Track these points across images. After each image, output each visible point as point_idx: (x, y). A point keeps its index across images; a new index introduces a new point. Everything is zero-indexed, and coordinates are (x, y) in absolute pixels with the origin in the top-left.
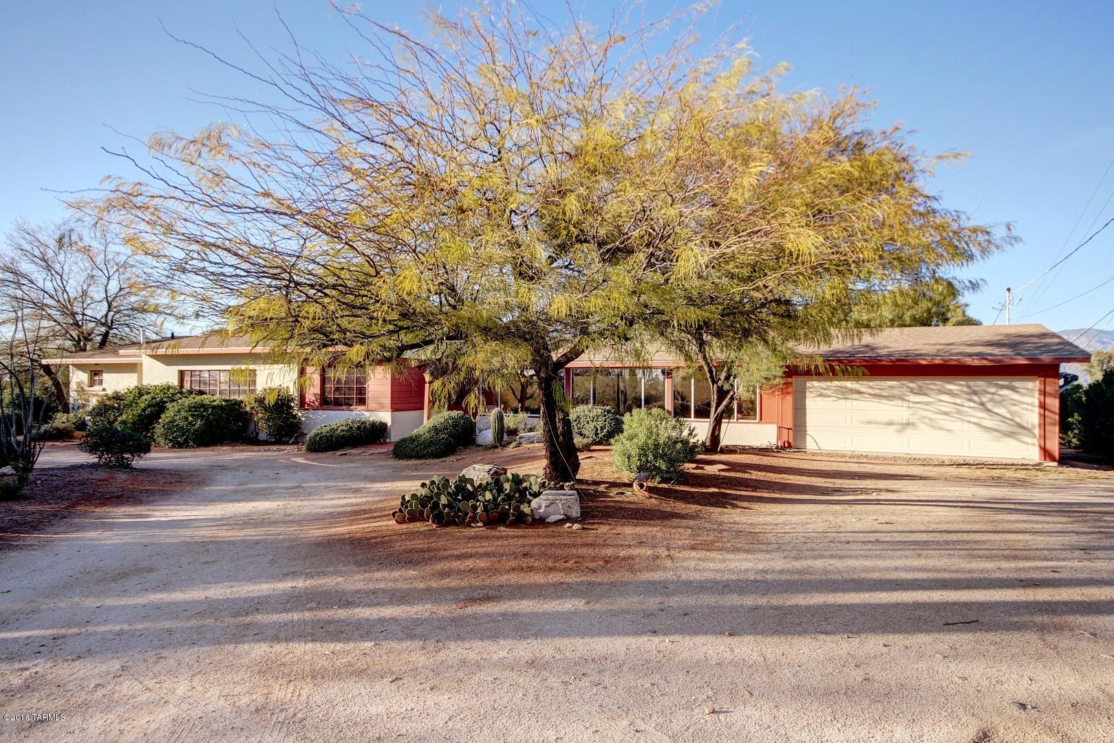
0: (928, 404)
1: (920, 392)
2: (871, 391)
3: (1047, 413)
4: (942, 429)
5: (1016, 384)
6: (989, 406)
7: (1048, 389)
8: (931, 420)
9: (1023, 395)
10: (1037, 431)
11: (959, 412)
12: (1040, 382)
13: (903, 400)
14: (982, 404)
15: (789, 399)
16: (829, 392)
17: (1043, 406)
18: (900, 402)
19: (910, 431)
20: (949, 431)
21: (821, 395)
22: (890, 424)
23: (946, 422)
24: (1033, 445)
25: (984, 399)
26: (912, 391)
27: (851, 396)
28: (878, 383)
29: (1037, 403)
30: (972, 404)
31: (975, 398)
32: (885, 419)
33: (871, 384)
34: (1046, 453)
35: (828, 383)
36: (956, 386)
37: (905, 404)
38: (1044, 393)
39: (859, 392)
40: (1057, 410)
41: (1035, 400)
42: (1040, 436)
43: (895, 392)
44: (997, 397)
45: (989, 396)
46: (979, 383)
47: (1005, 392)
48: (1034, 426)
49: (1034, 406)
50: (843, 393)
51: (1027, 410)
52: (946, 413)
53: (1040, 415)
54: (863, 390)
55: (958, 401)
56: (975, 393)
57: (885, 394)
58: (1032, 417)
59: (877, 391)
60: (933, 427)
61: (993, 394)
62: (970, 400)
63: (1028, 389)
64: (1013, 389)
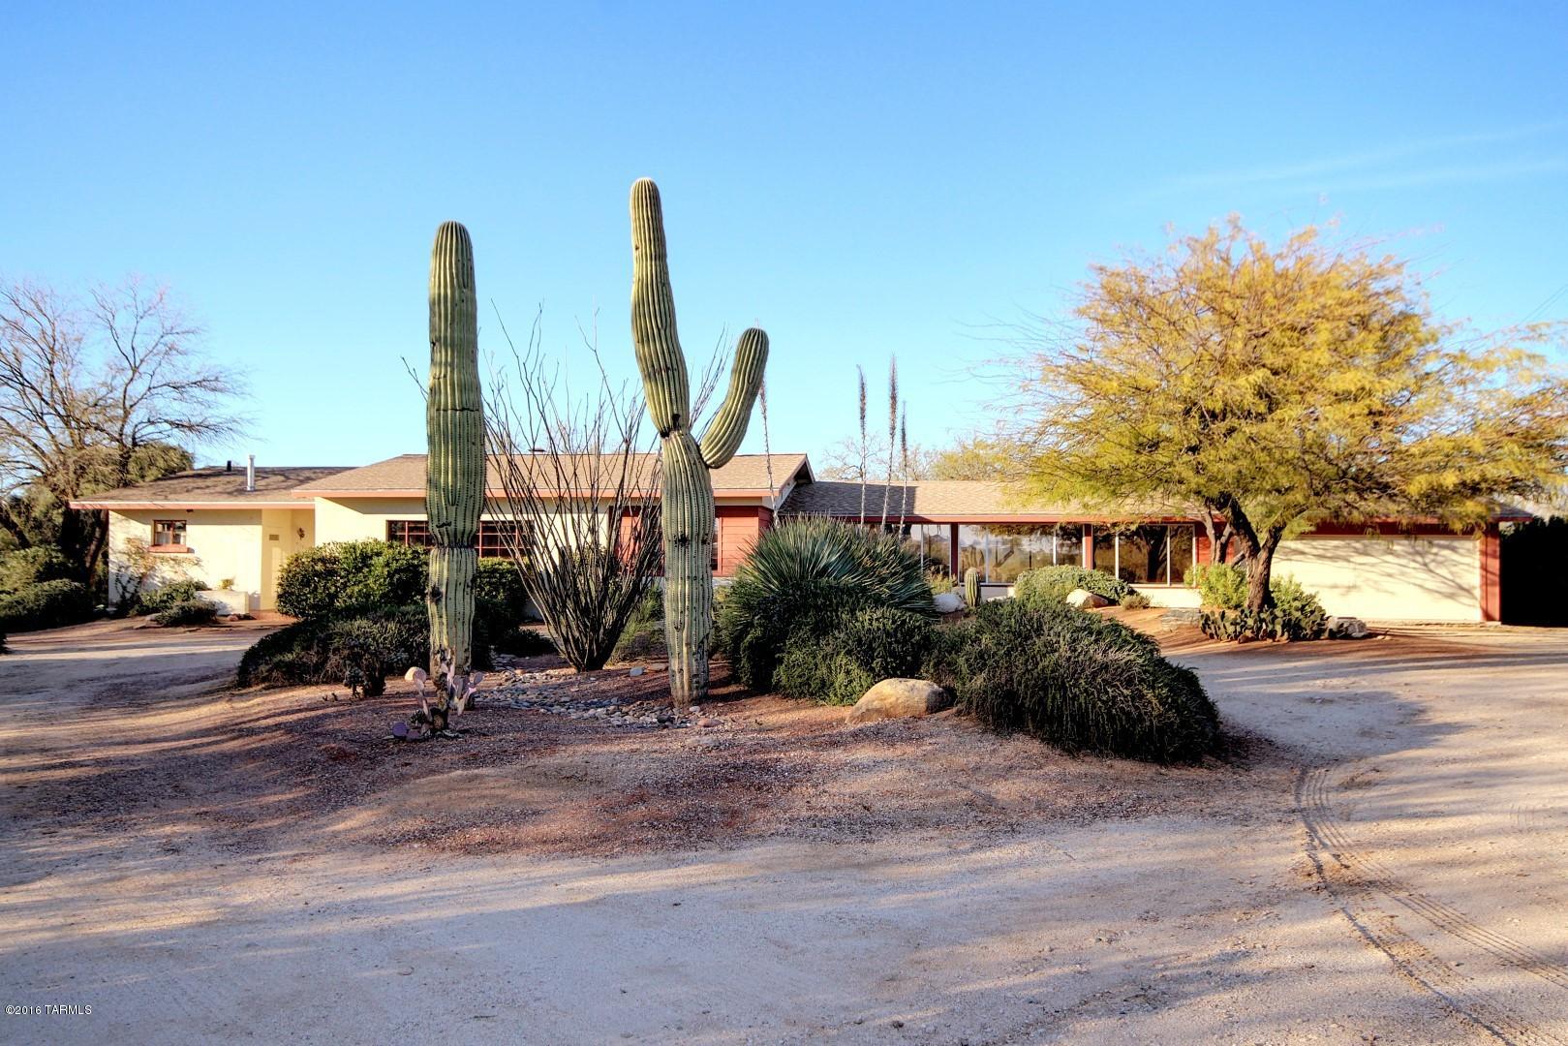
0: (1373, 565)
1: (1365, 553)
2: (1315, 552)
3: (1489, 575)
4: (1386, 591)
5: (1456, 544)
6: (1432, 566)
7: (1490, 550)
8: (1376, 582)
9: (1462, 555)
10: (1478, 593)
11: (1403, 574)
12: (1482, 543)
13: (1349, 561)
14: (1425, 565)
17: (1484, 568)
18: (1345, 564)
19: (1354, 594)
20: (1392, 593)
22: (1335, 587)
23: (1388, 584)
24: (1474, 606)
25: (1427, 561)
26: (1357, 551)
28: (1322, 542)
29: (1477, 564)
30: (1417, 566)
31: (1419, 559)
32: (1330, 582)
33: (1315, 543)
34: (1488, 617)
36: (1401, 545)
37: (1352, 565)
38: (1485, 553)
39: (1302, 553)
40: (1498, 572)
41: (1476, 560)
42: (1482, 598)
43: (1340, 553)
44: (1439, 559)
45: (1432, 557)
46: (1421, 544)
47: (1446, 553)
48: (1474, 588)
49: (1474, 567)
51: (1467, 571)
52: (1390, 575)
53: (1482, 576)
54: (1307, 550)
55: (1403, 561)
56: (1418, 553)
57: (1329, 555)
58: (1473, 578)
59: (1321, 552)
60: (1378, 590)
61: (1435, 554)
62: (1414, 561)
63: (1468, 550)
64: (1454, 549)
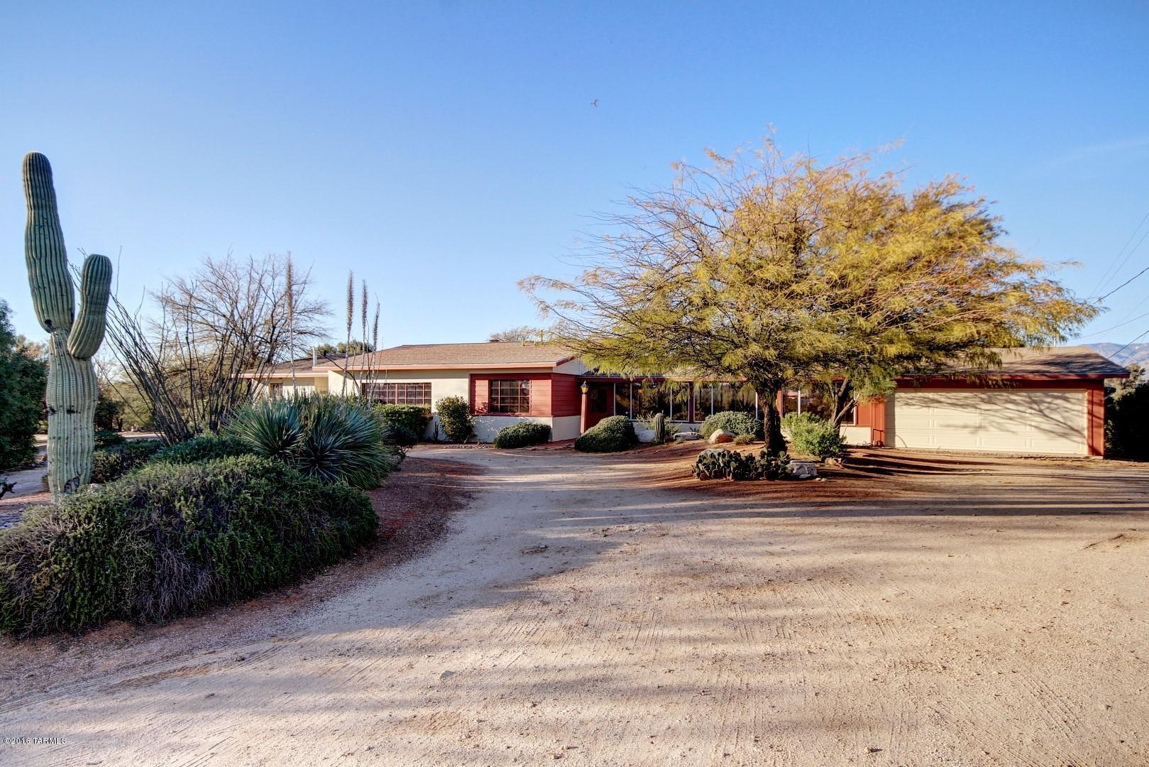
0: (996, 411)
1: (990, 402)
2: (949, 401)
3: (1094, 419)
4: (1008, 431)
5: (1068, 395)
6: (1047, 412)
7: (1095, 400)
8: (999, 423)
9: (1074, 404)
10: (1086, 433)
11: (1022, 418)
12: (1089, 394)
13: (976, 408)
14: (1041, 411)
15: (881, 407)
16: (914, 402)
17: (1091, 413)
18: (973, 410)
19: (981, 433)
20: (1013, 432)
21: (907, 404)
22: (965, 427)
23: (1011, 425)
24: (1083, 443)
25: (1042, 408)
26: (983, 400)
27: (932, 405)
28: (954, 394)
29: (1086, 410)
30: (1033, 411)
31: (1035, 406)
32: (961, 423)
33: (948, 395)
34: (1094, 451)
35: (913, 394)
36: (1020, 397)
37: (978, 411)
38: (1091, 402)
39: (939, 402)
40: (1102, 417)
41: (1085, 408)
42: (1089, 437)
43: (969, 402)
44: (1052, 406)
45: (1046, 405)
46: (1038, 395)
47: (1059, 402)
48: (1083, 429)
49: (1083, 413)
50: (926, 402)
51: (1078, 416)
52: (1011, 419)
53: (1089, 420)
54: (942, 400)
55: (1021, 408)
56: (1035, 402)
57: (960, 403)
58: (1083, 422)
59: (954, 401)
60: (1002, 430)
61: (1050, 403)
62: (1031, 408)
63: (1078, 399)
64: (1066, 399)
